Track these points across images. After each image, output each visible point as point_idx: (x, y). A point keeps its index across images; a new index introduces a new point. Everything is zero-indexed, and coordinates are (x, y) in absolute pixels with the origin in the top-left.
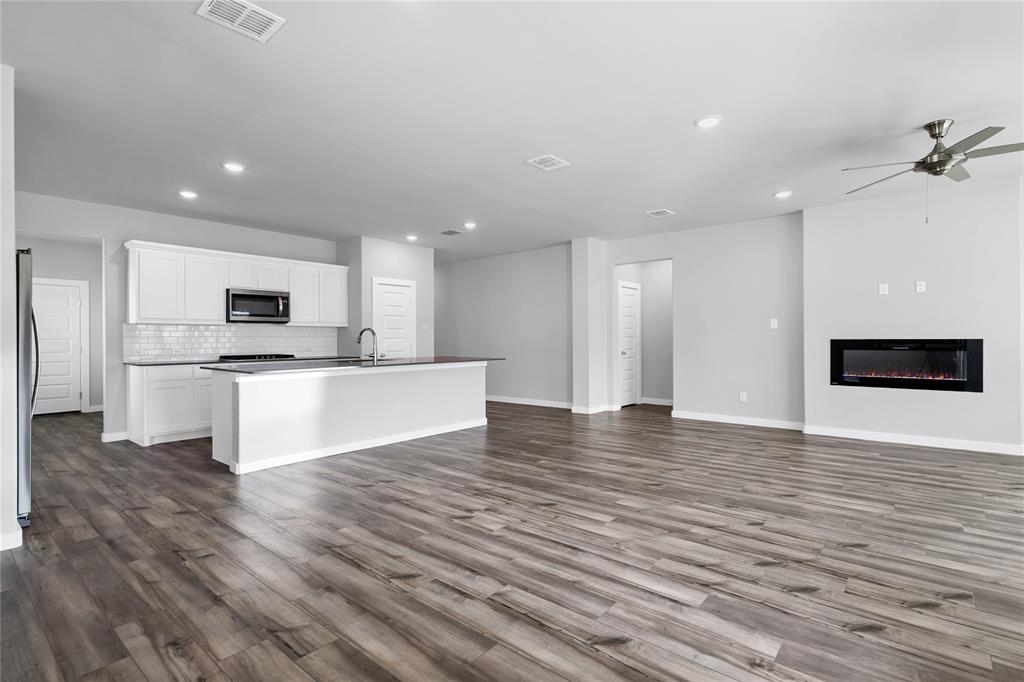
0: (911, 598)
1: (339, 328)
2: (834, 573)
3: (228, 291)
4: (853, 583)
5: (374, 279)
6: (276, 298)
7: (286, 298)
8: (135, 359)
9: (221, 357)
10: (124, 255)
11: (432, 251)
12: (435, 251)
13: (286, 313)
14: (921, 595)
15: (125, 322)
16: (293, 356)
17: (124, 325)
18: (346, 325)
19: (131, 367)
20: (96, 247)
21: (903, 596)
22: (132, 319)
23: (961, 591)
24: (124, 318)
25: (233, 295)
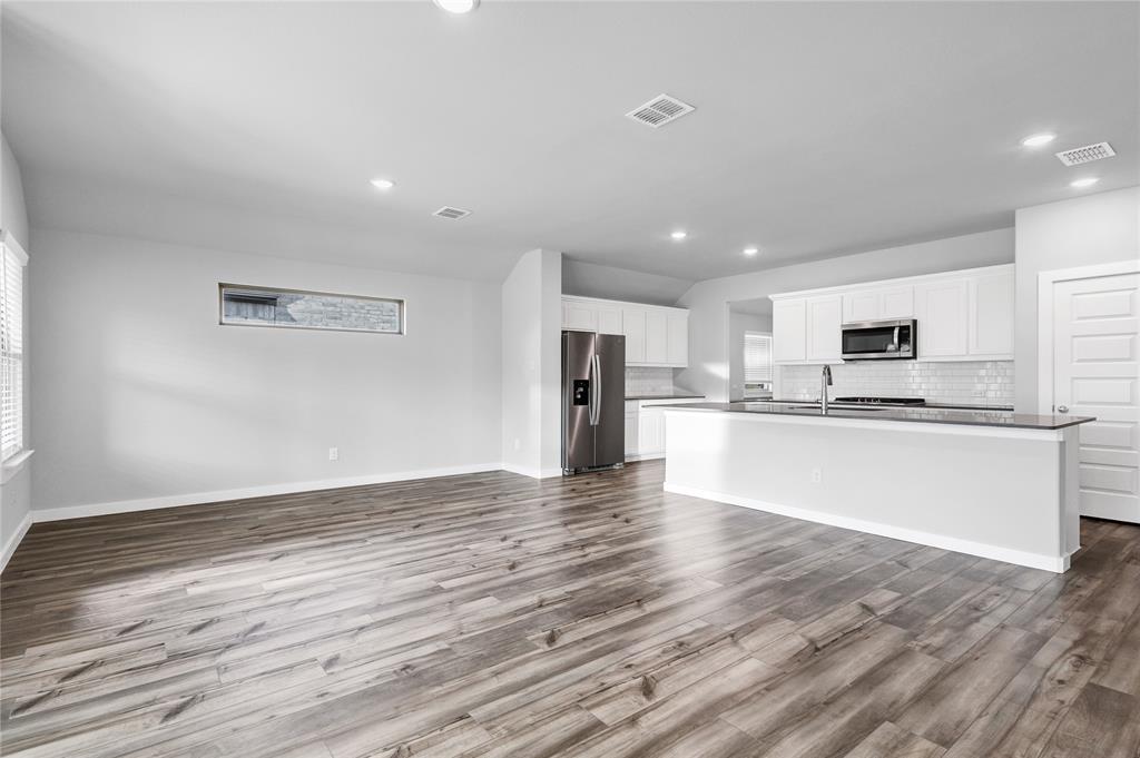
0: (94, 673)
2: (185, 655)
4: (161, 656)
5: (1043, 275)
7: (907, 328)
14: (81, 682)
18: (1012, 358)
21: (102, 670)
23: (26, 713)
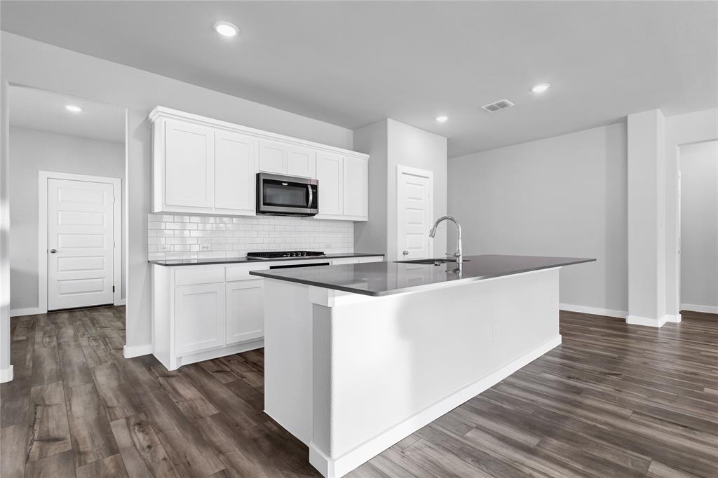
1: (355, 222)
3: (258, 176)
5: (399, 167)
6: (305, 186)
7: (315, 187)
8: (160, 256)
9: (249, 254)
10: (149, 127)
11: (446, 139)
12: (448, 139)
13: (315, 205)
15: (151, 213)
16: (322, 253)
17: (149, 215)
18: (366, 220)
19: (156, 265)
20: (118, 145)
22: (158, 207)
24: (149, 207)
25: (265, 181)
